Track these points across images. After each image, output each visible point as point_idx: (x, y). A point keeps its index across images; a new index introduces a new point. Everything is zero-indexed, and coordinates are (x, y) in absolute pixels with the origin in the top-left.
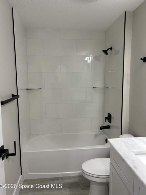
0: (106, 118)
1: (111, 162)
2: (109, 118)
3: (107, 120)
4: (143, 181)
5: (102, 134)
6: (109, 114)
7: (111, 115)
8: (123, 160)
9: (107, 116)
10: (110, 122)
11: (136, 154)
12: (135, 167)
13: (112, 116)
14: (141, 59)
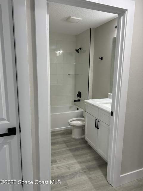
9: (78, 94)
10: (80, 97)
13: (82, 93)
14: (100, 58)
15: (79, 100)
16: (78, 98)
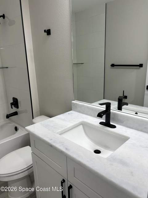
0: (12, 104)
1: (33, 152)
2: (15, 103)
3: (13, 106)
4: (80, 161)
5: (10, 123)
6: (14, 99)
7: (17, 99)
8: (51, 146)
9: (12, 102)
10: (17, 107)
11: (60, 134)
12: (66, 149)
13: (19, 100)
14: (45, 31)
15: (16, 114)
16: (14, 110)
